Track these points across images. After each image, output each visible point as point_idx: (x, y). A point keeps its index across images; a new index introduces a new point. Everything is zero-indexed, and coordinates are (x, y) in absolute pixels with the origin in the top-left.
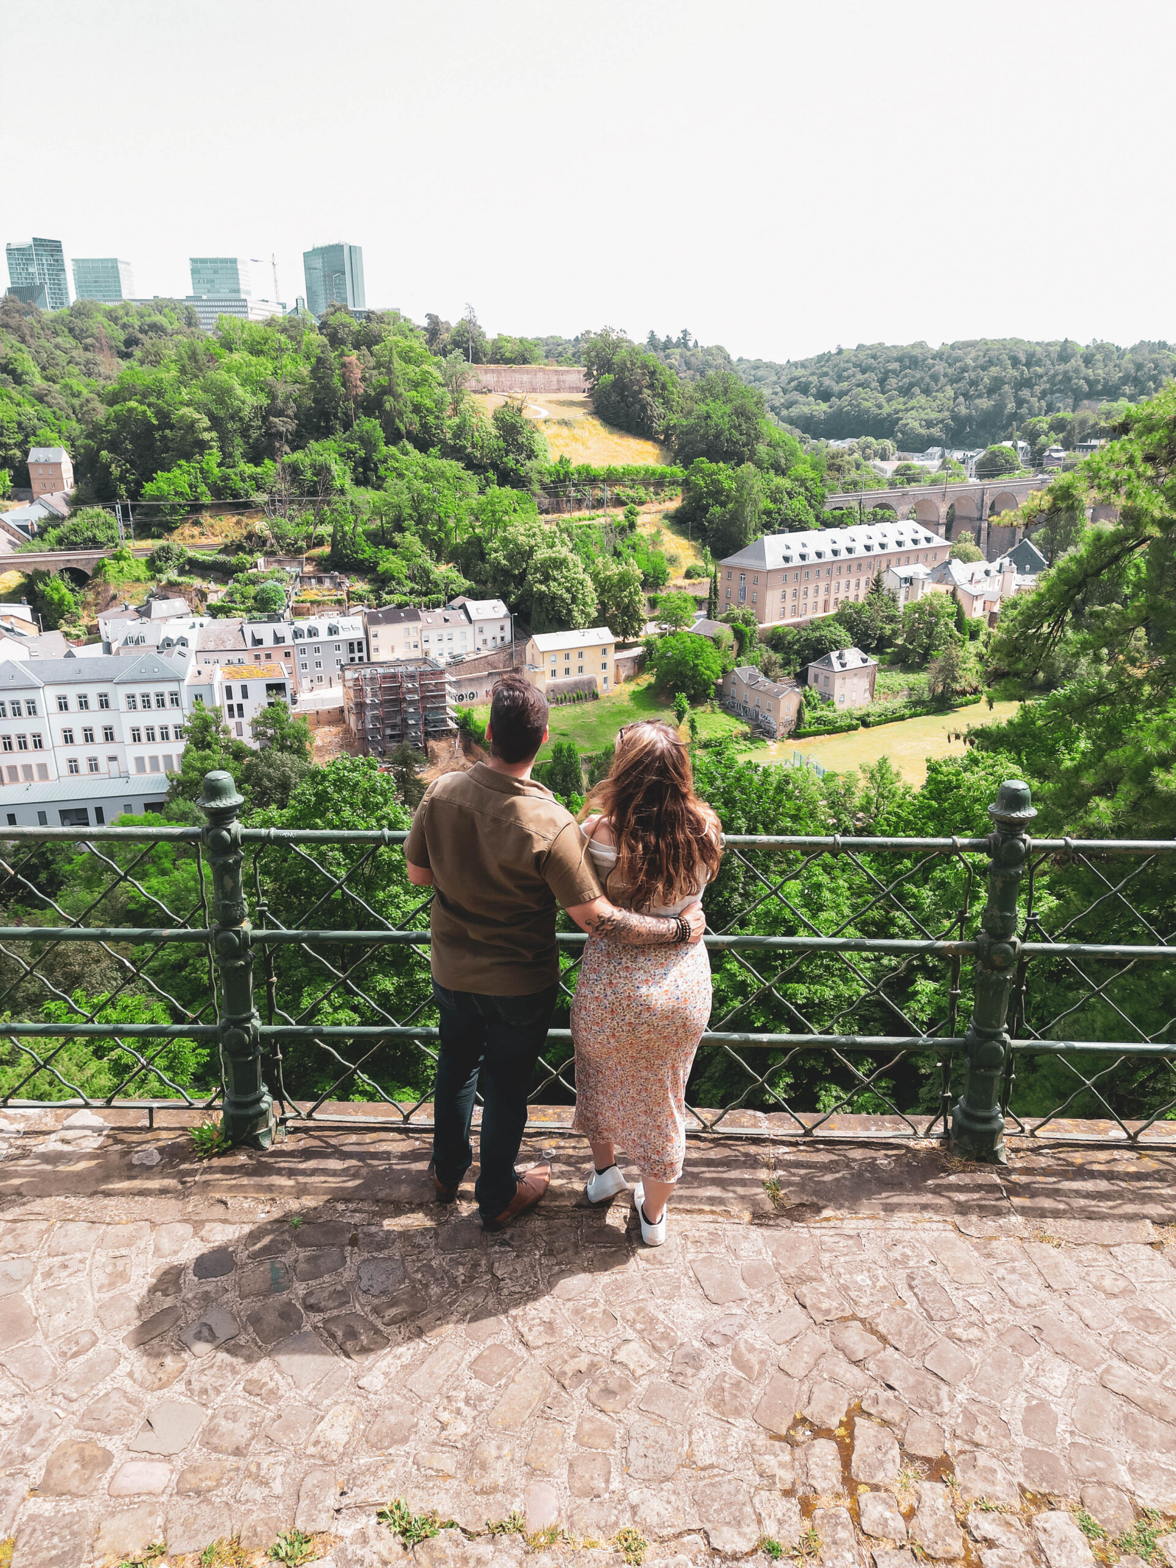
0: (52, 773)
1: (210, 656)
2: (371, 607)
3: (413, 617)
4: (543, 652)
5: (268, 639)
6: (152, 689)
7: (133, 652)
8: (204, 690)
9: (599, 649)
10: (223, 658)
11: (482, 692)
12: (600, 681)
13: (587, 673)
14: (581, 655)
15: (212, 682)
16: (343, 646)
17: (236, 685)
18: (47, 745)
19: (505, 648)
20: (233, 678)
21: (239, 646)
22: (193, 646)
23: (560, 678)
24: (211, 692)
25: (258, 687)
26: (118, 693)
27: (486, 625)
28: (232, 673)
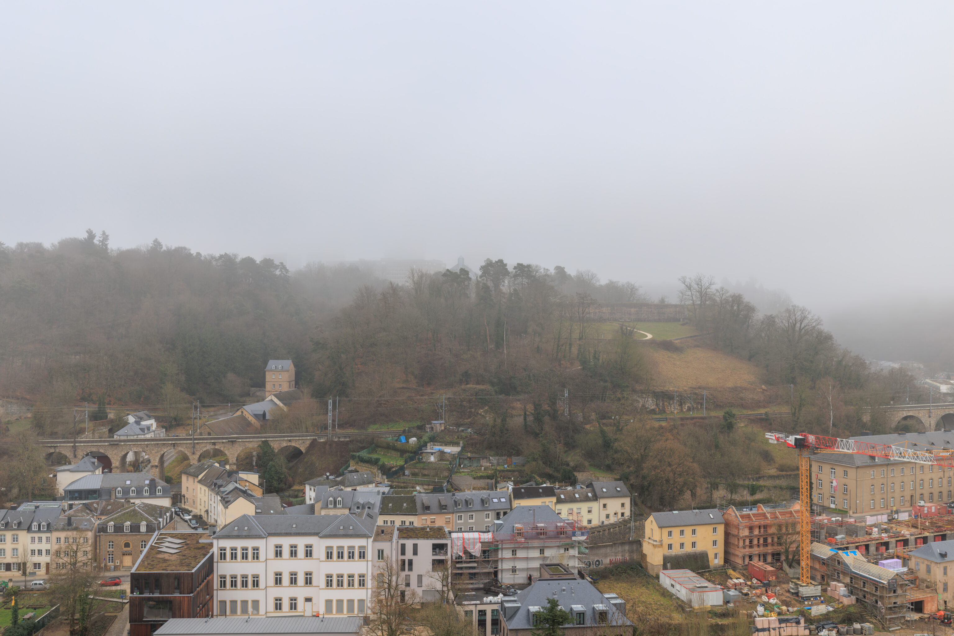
0: (262, 611)
1: (389, 518)
2: (515, 483)
3: (549, 492)
4: (661, 527)
5: (434, 506)
6: (346, 543)
7: (332, 512)
8: (384, 546)
9: (710, 528)
10: (398, 520)
11: (607, 561)
12: (711, 556)
13: (699, 548)
14: (694, 532)
15: (391, 540)
16: (492, 514)
17: (409, 543)
18: (262, 584)
19: (625, 522)
20: (408, 537)
21: (412, 511)
22: (377, 510)
23: (676, 551)
24: (391, 548)
25: (425, 546)
26: (320, 545)
27: (610, 502)
28: (407, 532)
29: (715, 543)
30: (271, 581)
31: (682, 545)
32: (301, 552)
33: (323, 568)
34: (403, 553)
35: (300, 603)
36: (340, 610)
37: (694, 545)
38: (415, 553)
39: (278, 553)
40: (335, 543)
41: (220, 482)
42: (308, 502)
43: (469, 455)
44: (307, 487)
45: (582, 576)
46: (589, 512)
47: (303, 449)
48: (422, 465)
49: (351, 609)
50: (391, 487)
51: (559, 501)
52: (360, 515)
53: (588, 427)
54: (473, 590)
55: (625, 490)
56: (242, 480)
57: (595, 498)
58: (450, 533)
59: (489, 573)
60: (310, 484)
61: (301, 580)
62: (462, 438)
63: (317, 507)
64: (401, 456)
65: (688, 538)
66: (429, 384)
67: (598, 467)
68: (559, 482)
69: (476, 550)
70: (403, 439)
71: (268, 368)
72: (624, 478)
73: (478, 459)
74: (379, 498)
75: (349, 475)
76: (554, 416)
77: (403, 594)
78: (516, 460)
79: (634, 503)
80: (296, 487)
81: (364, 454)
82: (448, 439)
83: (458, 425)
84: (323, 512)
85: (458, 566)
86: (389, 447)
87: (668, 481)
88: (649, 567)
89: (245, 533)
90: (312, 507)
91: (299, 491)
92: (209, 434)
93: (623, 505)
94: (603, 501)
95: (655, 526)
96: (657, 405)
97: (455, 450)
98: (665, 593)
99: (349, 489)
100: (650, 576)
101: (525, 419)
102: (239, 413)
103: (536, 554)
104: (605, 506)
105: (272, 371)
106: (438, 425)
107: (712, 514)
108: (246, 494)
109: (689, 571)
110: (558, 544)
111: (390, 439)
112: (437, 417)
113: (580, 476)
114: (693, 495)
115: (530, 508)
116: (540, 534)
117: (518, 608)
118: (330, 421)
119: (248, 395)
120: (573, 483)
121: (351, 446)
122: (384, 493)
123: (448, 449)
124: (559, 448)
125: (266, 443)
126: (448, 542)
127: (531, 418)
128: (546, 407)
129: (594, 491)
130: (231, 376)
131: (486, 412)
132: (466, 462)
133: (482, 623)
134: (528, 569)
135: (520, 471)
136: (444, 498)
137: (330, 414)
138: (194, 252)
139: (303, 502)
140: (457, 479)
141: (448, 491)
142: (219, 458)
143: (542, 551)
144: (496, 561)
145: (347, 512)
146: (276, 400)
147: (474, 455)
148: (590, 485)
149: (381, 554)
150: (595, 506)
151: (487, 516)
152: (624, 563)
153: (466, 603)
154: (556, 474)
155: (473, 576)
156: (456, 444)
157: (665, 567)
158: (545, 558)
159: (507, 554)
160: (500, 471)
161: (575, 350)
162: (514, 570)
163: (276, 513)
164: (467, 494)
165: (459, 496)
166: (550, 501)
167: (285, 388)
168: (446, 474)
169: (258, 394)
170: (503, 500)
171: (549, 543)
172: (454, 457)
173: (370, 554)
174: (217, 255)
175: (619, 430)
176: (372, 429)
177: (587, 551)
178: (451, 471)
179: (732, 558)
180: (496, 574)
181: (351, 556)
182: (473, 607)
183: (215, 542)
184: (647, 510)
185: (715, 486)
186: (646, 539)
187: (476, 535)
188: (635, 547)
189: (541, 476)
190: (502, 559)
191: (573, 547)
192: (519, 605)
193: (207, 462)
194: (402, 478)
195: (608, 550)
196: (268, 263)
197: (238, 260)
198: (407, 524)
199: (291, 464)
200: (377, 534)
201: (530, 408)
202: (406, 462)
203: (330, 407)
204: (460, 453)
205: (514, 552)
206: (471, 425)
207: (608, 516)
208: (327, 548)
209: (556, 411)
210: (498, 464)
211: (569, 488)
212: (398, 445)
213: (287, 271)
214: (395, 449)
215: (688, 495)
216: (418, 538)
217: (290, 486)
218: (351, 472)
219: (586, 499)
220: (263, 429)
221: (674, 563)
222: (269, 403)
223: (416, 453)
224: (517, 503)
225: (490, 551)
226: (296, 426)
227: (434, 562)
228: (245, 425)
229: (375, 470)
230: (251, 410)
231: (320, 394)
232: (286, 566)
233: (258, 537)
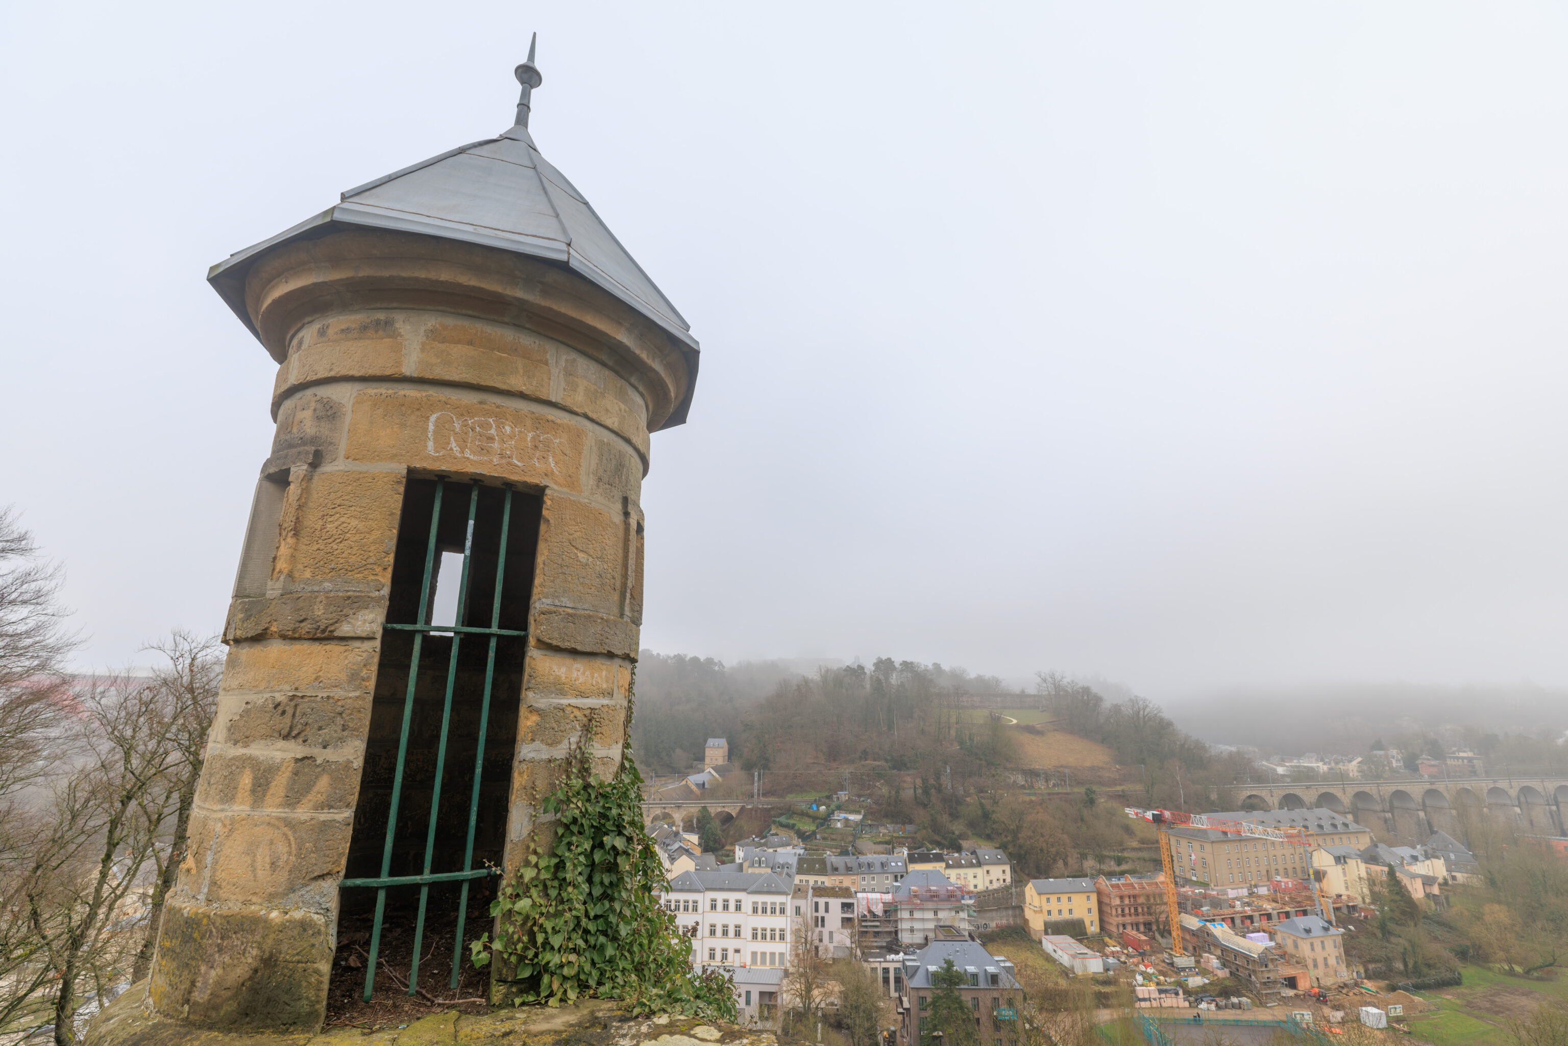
0: (699, 959)
1: (804, 877)
2: (910, 849)
3: (938, 858)
4: (1039, 894)
5: (842, 868)
6: (769, 899)
7: (757, 871)
8: (801, 903)
9: (1084, 896)
10: (812, 879)
11: (993, 925)
12: (1087, 924)
13: (1076, 915)
14: (1070, 899)
15: (806, 898)
16: (891, 877)
17: (822, 901)
18: (699, 935)
19: (1007, 888)
20: (821, 896)
21: (823, 872)
22: (794, 870)
23: (1055, 917)
24: (806, 905)
25: (835, 904)
26: (748, 900)
27: (992, 869)
28: (820, 891)
29: (1090, 910)
30: (707, 932)
31: (1060, 912)
32: (732, 906)
33: (750, 922)
34: (817, 910)
35: (731, 953)
36: (763, 962)
37: (1070, 911)
38: (827, 910)
39: (713, 907)
40: (760, 899)
41: (668, 841)
42: (738, 861)
43: (869, 822)
44: (737, 848)
45: (973, 939)
46: (975, 877)
47: (734, 815)
48: (829, 831)
49: (773, 962)
50: (806, 849)
51: (948, 866)
52: (780, 874)
53: (968, 799)
54: (877, 947)
55: (1005, 858)
56: (685, 840)
57: (979, 864)
58: (856, 893)
59: (890, 933)
60: (740, 845)
61: (731, 932)
62: (863, 807)
63: (745, 865)
64: (813, 822)
65: (1065, 906)
66: (835, 760)
67: (979, 835)
68: (948, 849)
69: (879, 910)
70: (814, 807)
71: (707, 745)
72: (1003, 847)
73: (877, 826)
74: (796, 859)
75: (771, 838)
76: (939, 789)
77: (817, 948)
78: (909, 828)
79: (1013, 870)
80: (728, 848)
81: (783, 819)
82: (851, 808)
83: (859, 796)
84: (750, 871)
85: (864, 924)
86: (803, 814)
87: (1042, 850)
88: (1032, 932)
89: (686, 888)
90: (741, 865)
91: (730, 851)
92: (661, 800)
93: (1004, 872)
94: (986, 868)
95: (1034, 893)
96: (1026, 781)
97: (858, 817)
98: (1049, 959)
99: (771, 850)
100: (1034, 941)
101: (915, 791)
102: (684, 782)
103: (930, 915)
104: (988, 872)
105: (710, 747)
106: (843, 796)
107: (1084, 883)
108: (687, 852)
109: (1068, 937)
110: (949, 907)
111: (804, 807)
112: (842, 788)
113: (965, 844)
114: (1066, 864)
115: (924, 873)
116: (934, 897)
117: (918, 967)
118: (756, 791)
119: (691, 767)
120: (959, 849)
121: (772, 813)
122: (799, 855)
123: (852, 817)
124: (945, 818)
125: (705, 808)
126: (855, 901)
127: (919, 791)
128: (932, 781)
129: (977, 858)
130: (679, 751)
131: (882, 784)
132: (867, 829)
133: (886, 980)
134: (924, 930)
135: (913, 838)
136: (850, 860)
137: (756, 784)
138: (655, 653)
139: (733, 861)
140: (860, 844)
141: (853, 854)
142: (667, 820)
143: (936, 913)
144: (896, 921)
145: (769, 870)
146: (713, 772)
147: (873, 823)
148: (974, 853)
149: (798, 910)
150: (979, 871)
151: (887, 878)
152: (1009, 927)
153: (871, 960)
154: (943, 841)
155: (877, 934)
156: (858, 812)
157: (1046, 933)
158: (938, 920)
159: (905, 915)
160: (896, 838)
161: (953, 733)
162: (912, 930)
163: (712, 870)
164: (869, 857)
165: (862, 859)
166: (940, 866)
167: (720, 762)
168: (851, 839)
169: (699, 766)
170: (900, 864)
171: (941, 905)
172: (857, 824)
173: (789, 910)
174: (672, 655)
175: (996, 803)
176: (790, 798)
177: (975, 914)
178: (855, 837)
179: (1108, 927)
180: (896, 932)
181: (773, 911)
182: (877, 964)
183: (663, 894)
184: (1026, 877)
185: (1084, 856)
186: (1027, 905)
187: (878, 896)
188: (1017, 912)
189: (931, 843)
190: (901, 919)
191: (963, 910)
192: (918, 964)
193: (658, 824)
194: (815, 842)
195: (994, 914)
196: (710, 661)
197: (688, 658)
198: (819, 883)
199: (725, 827)
200: (795, 892)
201: (919, 782)
202: (817, 828)
203: (756, 779)
204: (862, 820)
205: (911, 913)
206: (870, 796)
207: (991, 882)
208: (754, 903)
209: (940, 785)
210: (894, 831)
211: (956, 855)
212: (811, 812)
213: (724, 667)
214: (808, 816)
215: (1060, 863)
216: (829, 896)
217: (723, 847)
218: (773, 835)
219: (971, 865)
220: (703, 796)
221: (1055, 928)
222: (707, 775)
223: (825, 820)
224: (912, 867)
225: (890, 911)
226: (728, 794)
227: (843, 919)
228: (688, 793)
229: (792, 834)
230: (693, 780)
231: (748, 767)
232: (720, 918)
233: (697, 891)
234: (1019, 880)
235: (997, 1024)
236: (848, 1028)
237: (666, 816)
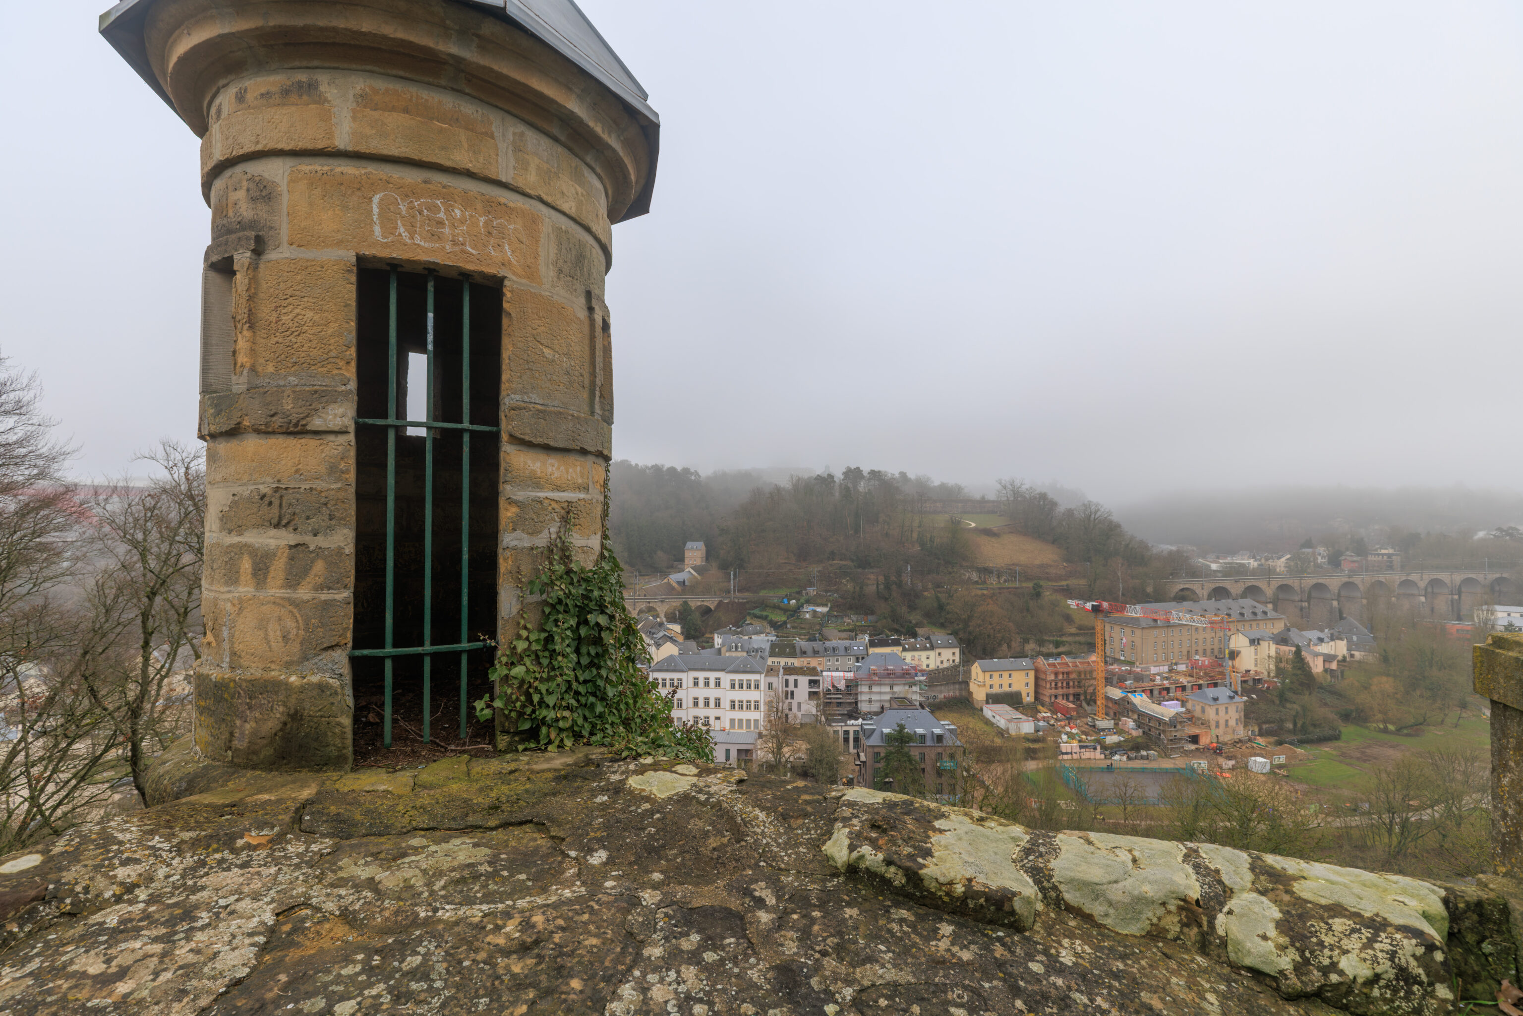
1: (776, 660)
2: (870, 636)
3: (896, 643)
4: (984, 671)
5: (810, 651)
6: (745, 677)
7: (734, 654)
8: (773, 680)
9: (1023, 673)
10: (783, 661)
11: (941, 696)
12: (1024, 695)
13: (1015, 688)
14: (1010, 676)
15: (778, 676)
16: (853, 659)
17: (791, 679)
18: (684, 706)
19: (955, 667)
20: (791, 674)
21: (793, 655)
22: (767, 653)
23: (996, 690)
24: (778, 682)
25: (803, 681)
26: (726, 678)
27: (942, 651)
28: (789, 670)
29: (1027, 684)
30: (691, 704)
31: (1001, 686)
32: (712, 683)
33: (728, 695)
34: (787, 686)
35: (712, 720)
36: (740, 726)
37: (1010, 685)
38: (796, 686)
39: (696, 684)
40: (737, 677)
41: (653, 630)
42: (716, 646)
43: (835, 613)
44: (716, 636)
45: (922, 707)
46: (928, 658)
47: (712, 607)
48: (800, 621)
49: (748, 726)
50: (777, 636)
51: (904, 650)
52: (755, 657)
53: (926, 594)
54: (839, 715)
55: (955, 642)
56: (669, 629)
57: (932, 648)
58: (822, 671)
59: (851, 703)
60: (717, 633)
61: (712, 703)
62: (830, 601)
63: (724, 650)
64: (785, 614)
65: (1006, 681)
66: (804, 560)
67: (934, 624)
68: (904, 635)
69: (842, 685)
70: (786, 601)
71: (686, 547)
72: (955, 633)
73: (842, 617)
74: (769, 644)
75: (746, 627)
76: (900, 585)
77: (787, 715)
78: (870, 618)
79: (962, 653)
80: (707, 635)
81: (757, 612)
82: (819, 601)
83: (827, 591)
84: (728, 654)
85: (828, 696)
86: (775, 607)
87: (989, 636)
88: (975, 702)
89: (672, 668)
90: (720, 650)
91: (709, 638)
92: (645, 595)
93: (954, 654)
94: (938, 651)
95: (979, 670)
96: (980, 577)
97: (824, 610)
98: (988, 722)
99: (746, 637)
100: (975, 709)
101: (877, 587)
102: (666, 580)
103: (887, 689)
104: (939, 654)
105: (689, 550)
106: (812, 591)
107: (1024, 662)
108: (672, 640)
109: (1007, 706)
110: (904, 682)
111: (776, 601)
112: (811, 584)
113: (920, 631)
114: (1009, 647)
115: (882, 655)
116: (890, 674)
117: (874, 730)
118: (732, 587)
119: (672, 567)
120: (915, 635)
121: (747, 606)
122: (772, 641)
123: (819, 609)
124: (903, 610)
125: (685, 602)
126: (821, 679)
127: (882, 587)
128: (893, 578)
129: (931, 643)
130: (660, 553)
131: (848, 581)
132: (833, 619)
133: (846, 740)
134: (881, 701)
135: (874, 627)
136: (817, 645)
137: (732, 582)
138: (633, 463)
139: (712, 646)
140: (826, 631)
141: (820, 640)
142: (652, 613)
143: (891, 687)
144: (857, 694)
145: (745, 654)
146: (692, 571)
147: (839, 614)
148: (928, 638)
149: (770, 686)
150: (932, 654)
151: (850, 660)
152: (955, 698)
153: (834, 724)
154: (901, 629)
155: (839, 704)
156: (825, 605)
157: (987, 702)
158: (894, 693)
159: (865, 689)
160: (859, 626)
161: (915, 535)
162: (870, 701)
163: (694, 653)
164: (834, 643)
165: (828, 644)
166: (897, 650)
167: (699, 562)
168: (818, 627)
169: (680, 566)
170: (861, 648)
171: (897, 681)
172: (824, 615)
173: (763, 686)
174: (650, 465)
175: (951, 596)
176: (763, 593)
177: (926, 688)
178: (822, 626)
179: (1041, 697)
180: (856, 703)
181: (749, 687)
182: (840, 728)
183: (651, 674)
184: (973, 658)
185: (1026, 641)
186: (972, 680)
187: (841, 674)
188: (963, 686)
189: (890, 630)
190: (861, 692)
191: (915, 685)
192: (875, 727)
193: (644, 616)
194: (785, 630)
195: (943, 688)
196: (686, 471)
197: (665, 468)
198: (790, 664)
199: (704, 618)
200: (768, 672)
201: (881, 579)
202: (788, 618)
203: (732, 577)
204: (828, 612)
205: (870, 687)
206: (836, 591)
207: (942, 662)
208: (731, 680)
209: (901, 581)
210: (857, 621)
211: (912, 640)
212: (782, 605)
213: (700, 477)
214: (779, 608)
215: (1005, 647)
216: (797, 675)
217: (703, 635)
218: (748, 624)
219: (925, 649)
220: (683, 592)
221: (994, 699)
222: (687, 573)
223: (796, 612)
224: (872, 651)
225: (852, 686)
226: (707, 590)
227: (810, 693)
228: (670, 590)
229: (765, 623)
230: (674, 578)
231: (724, 567)
232: (701, 693)
233: (682, 671)
234: (966, 662)
235: (939, 773)
236: (813, 776)
237: (651, 610)
